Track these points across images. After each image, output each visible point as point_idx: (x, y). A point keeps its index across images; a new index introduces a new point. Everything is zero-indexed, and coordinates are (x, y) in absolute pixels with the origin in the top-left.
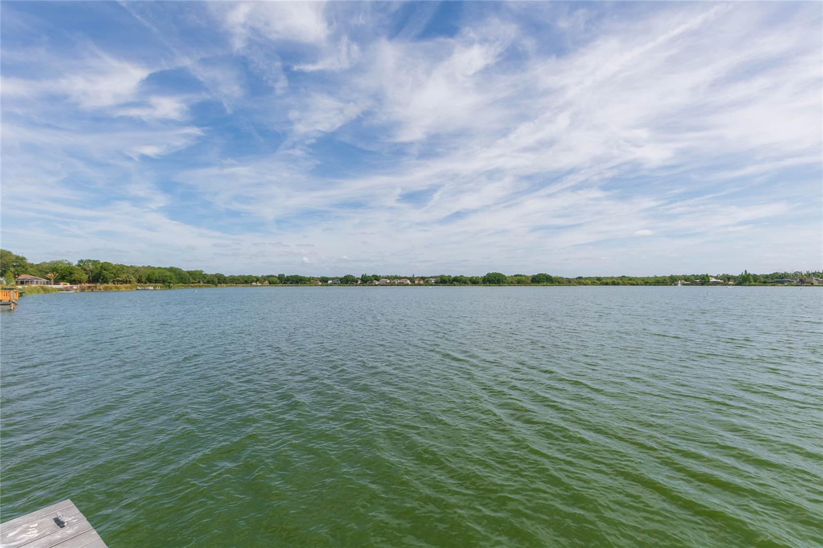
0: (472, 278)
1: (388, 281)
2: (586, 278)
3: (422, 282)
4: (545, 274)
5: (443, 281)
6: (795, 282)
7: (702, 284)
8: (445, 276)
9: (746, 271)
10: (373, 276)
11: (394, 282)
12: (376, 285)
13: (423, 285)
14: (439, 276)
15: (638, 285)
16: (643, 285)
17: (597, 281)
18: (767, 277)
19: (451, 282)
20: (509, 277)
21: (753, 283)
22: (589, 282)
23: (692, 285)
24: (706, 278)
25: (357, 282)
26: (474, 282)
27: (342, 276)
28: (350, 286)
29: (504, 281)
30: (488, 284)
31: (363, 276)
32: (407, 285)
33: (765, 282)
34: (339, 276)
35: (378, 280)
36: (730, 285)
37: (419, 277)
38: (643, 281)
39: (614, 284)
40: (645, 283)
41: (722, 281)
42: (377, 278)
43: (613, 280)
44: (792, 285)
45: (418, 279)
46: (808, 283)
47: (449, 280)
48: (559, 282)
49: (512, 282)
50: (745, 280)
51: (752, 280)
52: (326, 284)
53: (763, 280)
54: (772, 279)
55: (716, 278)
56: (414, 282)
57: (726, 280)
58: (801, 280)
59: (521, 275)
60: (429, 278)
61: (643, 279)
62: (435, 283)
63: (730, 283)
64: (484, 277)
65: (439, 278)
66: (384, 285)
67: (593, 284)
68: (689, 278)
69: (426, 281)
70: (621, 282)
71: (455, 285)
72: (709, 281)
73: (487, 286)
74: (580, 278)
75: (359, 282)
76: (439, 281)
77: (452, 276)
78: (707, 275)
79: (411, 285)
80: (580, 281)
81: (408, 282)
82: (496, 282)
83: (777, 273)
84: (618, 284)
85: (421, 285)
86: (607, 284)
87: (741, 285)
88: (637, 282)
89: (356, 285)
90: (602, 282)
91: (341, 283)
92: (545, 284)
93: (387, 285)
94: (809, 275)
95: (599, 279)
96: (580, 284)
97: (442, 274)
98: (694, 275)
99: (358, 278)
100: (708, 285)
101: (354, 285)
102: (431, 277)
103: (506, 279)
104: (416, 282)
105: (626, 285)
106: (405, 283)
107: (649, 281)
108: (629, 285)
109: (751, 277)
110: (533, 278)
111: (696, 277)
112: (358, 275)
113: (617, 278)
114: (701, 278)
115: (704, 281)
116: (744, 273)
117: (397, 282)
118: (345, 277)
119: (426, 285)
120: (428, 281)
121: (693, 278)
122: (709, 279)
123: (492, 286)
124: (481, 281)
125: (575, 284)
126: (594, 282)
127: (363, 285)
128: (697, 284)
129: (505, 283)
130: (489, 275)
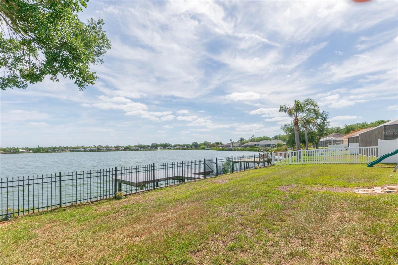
6: (60, 151)
7: (15, 153)
9: (39, 146)
18: (48, 148)
21: (42, 152)
23: (8, 153)
24: (17, 149)
33: (47, 151)
36: (30, 153)
41: (26, 151)
44: (59, 152)
46: (64, 151)
50: (38, 150)
51: (42, 150)
53: (46, 150)
54: (50, 149)
55: (22, 149)
57: (28, 150)
58: (62, 150)
63: (30, 152)
68: (5, 150)
72: (18, 151)
78: (18, 148)
83: (52, 147)
87: (36, 153)
94: (64, 148)
98: (8, 148)
100: (18, 153)
109: (41, 149)
111: (10, 149)
114: (14, 149)
115: (16, 151)
116: (38, 147)
121: (8, 149)
122: (19, 150)
128: (11, 153)
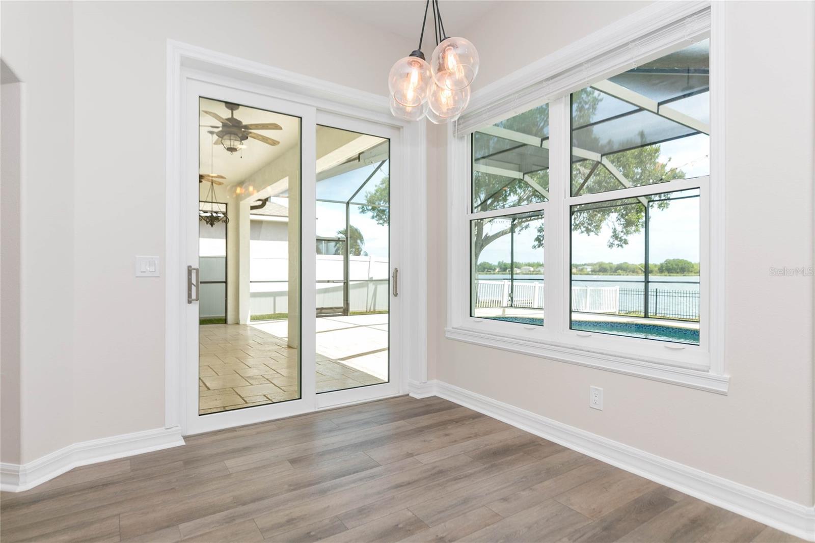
1: (532, 269)
8: (604, 264)
11: (539, 271)
13: (577, 274)
14: (597, 263)
19: (613, 270)
25: (494, 270)
28: (487, 274)
29: (691, 270)
30: (668, 274)
31: (499, 263)
47: (611, 268)
62: (592, 271)
64: (661, 265)
65: (597, 266)
71: (620, 275)
73: (666, 275)
82: (678, 270)
89: (494, 274)
101: (491, 274)
102: (585, 265)
103: (693, 267)
119: (581, 274)
120: (582, 269)
123: (674, 276)
124: (657, 269)
127: (503, 274)
129: (692, 272)
130: (668, 262)
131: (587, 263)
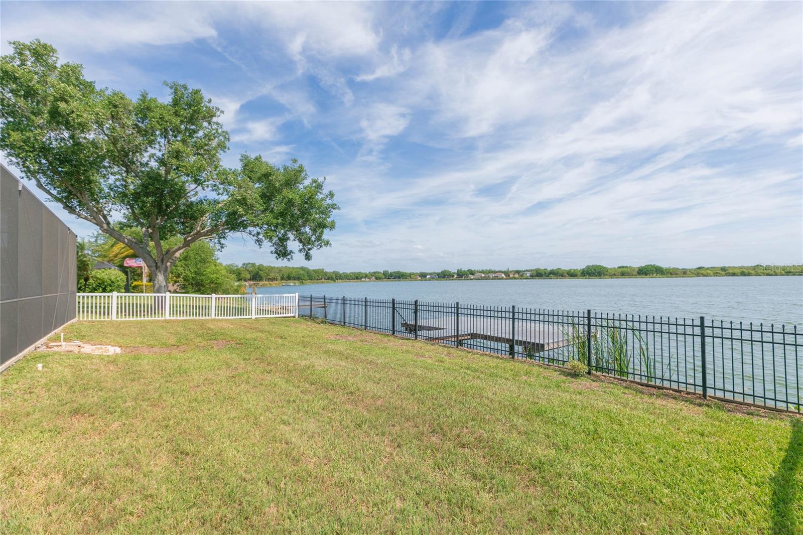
0: (570, 271)
1: (483, 275)
2: (708, 269)
3: (517, 276)
4: (654, 265)
5: (539, 274)
8: (541, 270)
10: (468, 271)
11: (489, 277)
12: (471, 279)
13: (518, 279)
14: (535, 269)
15: (776, 275)
16: (783, 275)
17: (720, 272)
19: (547, 275)
20: (611, 269)
22: (711, 273)
25: (453, 276)
26: (572, 274)
27: (440, 271)
28: (447, 280)
29: (606, 273)
30: (587, 277)
31: (458, 270)
32: (502, 278)
34: (436, 271)
35: (473, 275)
37: (513, 271)
38: (783, 270)
39: (743, 274)
40: (786, 273)
42: (472, 273)
43: (743, 270)
45: (513, 273)
47: (545, 273)
48: (671, 274)
49: (615, 275)
52: (425, 279)
56: (509, 275)
59: (626, 267)
60: (525, 271)
61: (784, 268)
62: (531, 276)
64: (583, 270)
65: (535, 272)
66: (479, 279)
67: (716, 274)
69: (520, 274)
70: (753, 272)
71: (551, 279)
74: (700, 268)
75: (455, 277)
76: (535, 274)
77: (549, 269)
79: (506, 279)
80: (699, 272)
81: (503, 275)
82: (596, 274)
84: (749, 274)
85: (515, 278)
86: (734, 274)
88: (775, 272)
89: (452, 280)
90: (728, 273)
91: (439, 277)
92: (655, 275)
93: (482, 279)
95: (723, 269)
96: (698, 275)
97: (537, 267)
99: (455, 273)
101: (450, 280)
102: (526, 271)
103: (607, 271)
104: (511, 276)
105: (759, 275)
106: (500, 277)
107: (792, 270)
108: (764, 275)
110: (640, 270)
112: (454, 270)
113: (748, 268)
117: (491, 276)
118: (443, 272)
119: (521, 279)
120: (523, 274)
123: (592, 278)
124: (580, 273)
125: (692, 275)
126: (717, 273)
127: (459, 280)
129: (606, 275)
130: (588, 267)
131: (528, 269)
